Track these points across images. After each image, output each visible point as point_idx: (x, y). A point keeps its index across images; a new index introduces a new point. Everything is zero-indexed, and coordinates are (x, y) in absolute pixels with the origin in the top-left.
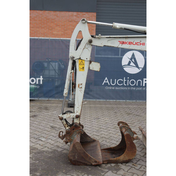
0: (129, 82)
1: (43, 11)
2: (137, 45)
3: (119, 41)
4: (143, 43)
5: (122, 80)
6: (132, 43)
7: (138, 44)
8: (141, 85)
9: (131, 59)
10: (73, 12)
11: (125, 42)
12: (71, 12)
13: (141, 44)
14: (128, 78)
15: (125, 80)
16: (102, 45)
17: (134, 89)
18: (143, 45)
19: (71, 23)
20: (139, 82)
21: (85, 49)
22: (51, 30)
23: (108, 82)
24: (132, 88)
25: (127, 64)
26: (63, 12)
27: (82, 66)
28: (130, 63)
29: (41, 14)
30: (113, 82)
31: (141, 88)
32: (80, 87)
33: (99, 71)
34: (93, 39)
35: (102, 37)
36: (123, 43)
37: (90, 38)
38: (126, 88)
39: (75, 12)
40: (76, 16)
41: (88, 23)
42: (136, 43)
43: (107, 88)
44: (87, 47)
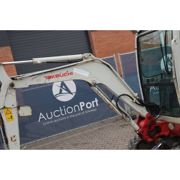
0: (66, 111)
2: (65, 76)
3: (44, 77)
4: (71, 73)
5: (59, 111)
6: (59, 76)
7: (66, 74)
8: (79, 110)
9: (61, 87)
11: (52, 76)
13: (68, 74)
14: (64, 107)
15: (61, 110)
16: (27, 86)
17: (74, 116)
18: (71, 75)
20: (76, 107)
21: (8, 95)
23: (44, 117)
24: (71, 116)
25: (59, 93)
27: (10, 115)
28: (61, 91)
30: (50, 116)
31: (80, 113)
32: (13, 139)
33: (32, 115)
34: (14, 82)
35: (24, 78)
36: (50, 77)
37: (11, 81)
38: (65, 118)
41: (4, 65)
42: (63, 74)
43: (45, 124)
44: (9, 92)
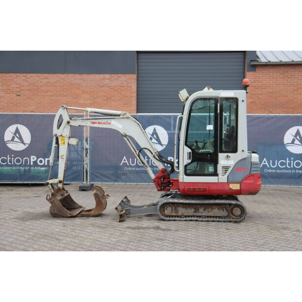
1: (65, 75)
3: (91, 122)
4: (109, 123)
6: (100, 123)
9: (153, 135)
10: (105, 75)
12: (102, 75)
13: (107, 123)
19: (102, 89)
22: (75, 98)
23: (127, 162)
24: (155, 169)
26: (92, 75)
27: (63, 141)
28: (151, 139)
29: (64, 79)
30: (133, 162)
32: (62, 157)
33: (76, 145)
35: (77, 119)
36: (94, 123)
37: (69, 120)
39: (108, 75)
40: (109, 79)
43: (126, 169)
44: (66, 126)
